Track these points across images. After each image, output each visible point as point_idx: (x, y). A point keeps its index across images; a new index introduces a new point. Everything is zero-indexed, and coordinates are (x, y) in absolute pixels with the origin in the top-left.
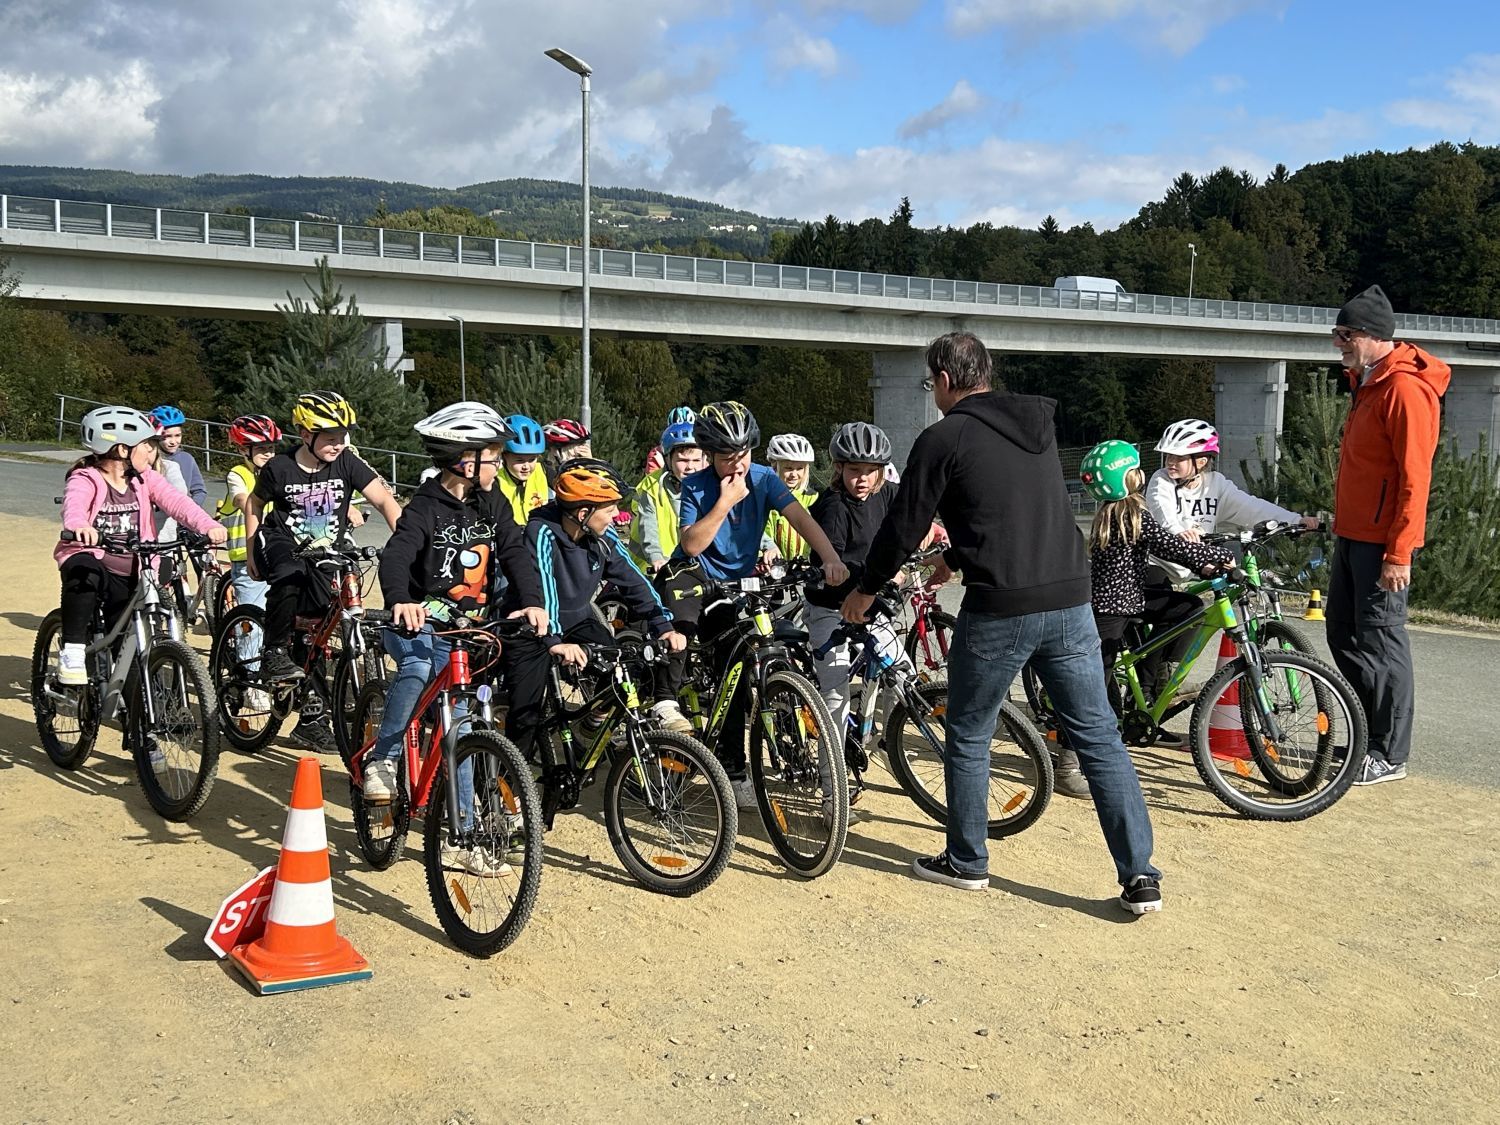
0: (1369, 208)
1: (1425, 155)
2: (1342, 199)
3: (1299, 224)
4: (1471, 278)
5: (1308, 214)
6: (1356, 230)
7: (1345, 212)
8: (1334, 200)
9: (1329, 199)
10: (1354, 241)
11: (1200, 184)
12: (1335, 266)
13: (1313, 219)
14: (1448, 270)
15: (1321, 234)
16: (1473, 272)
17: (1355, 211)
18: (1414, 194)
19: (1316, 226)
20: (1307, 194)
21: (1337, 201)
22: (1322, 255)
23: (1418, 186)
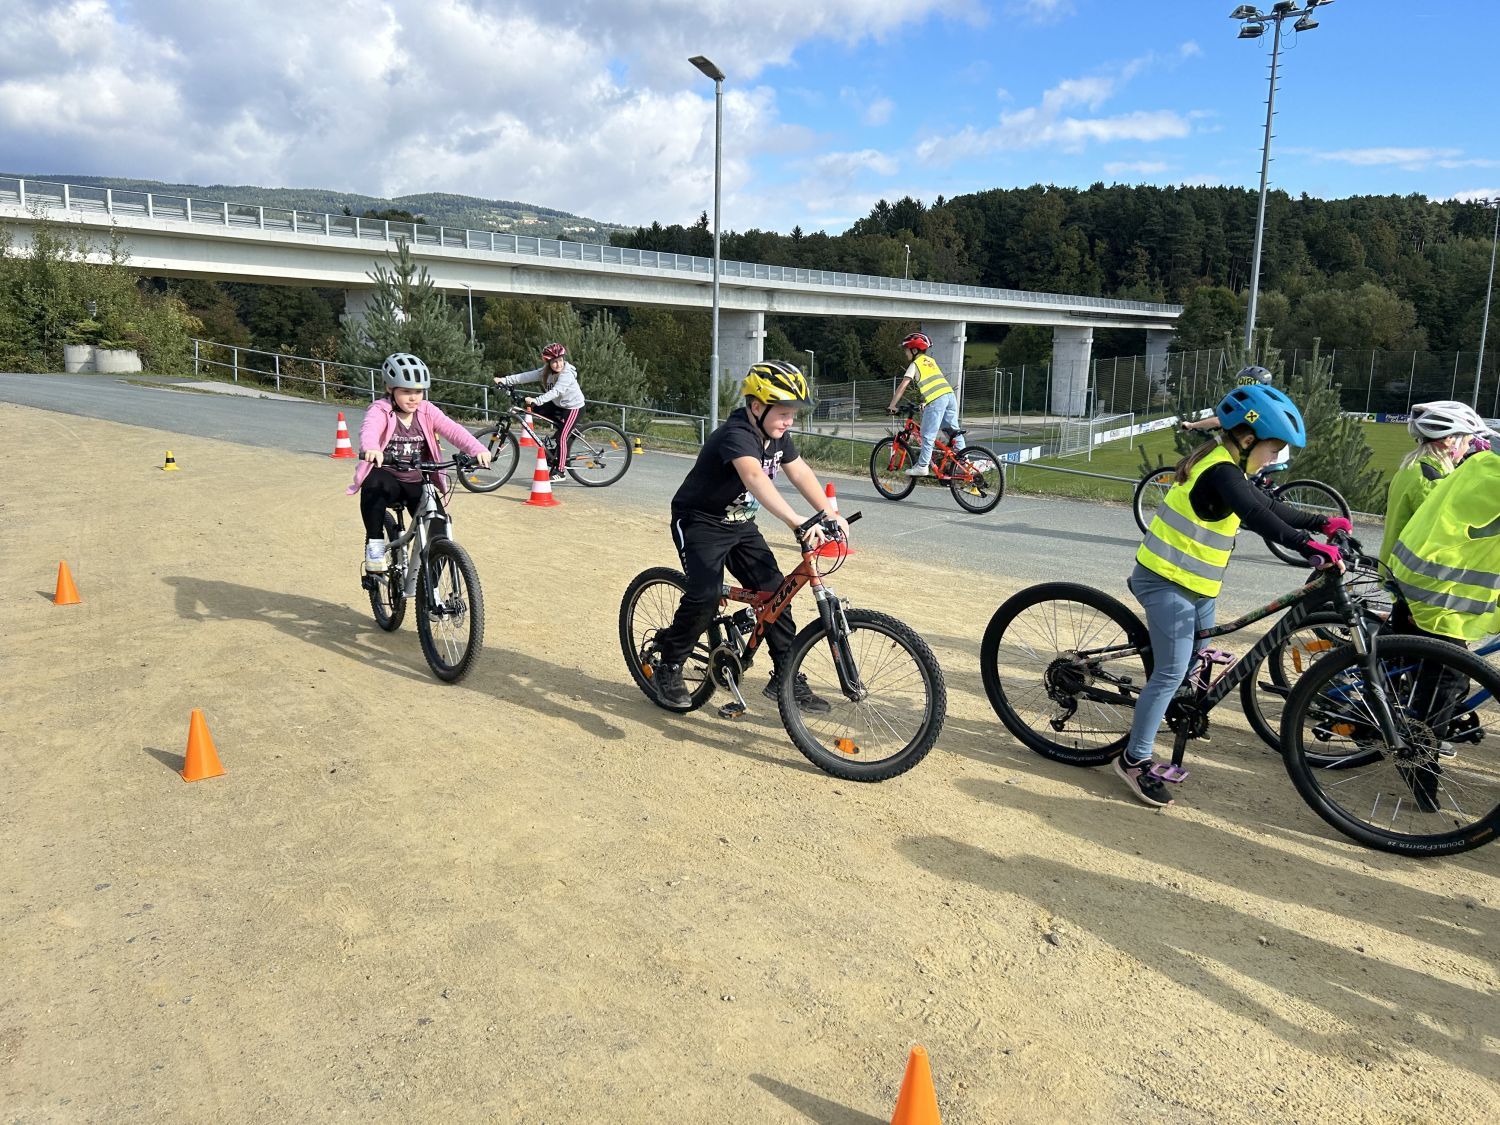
0: (995, 224)
1: (1027, 192)
2: (979, 219)
3: (953, 234)
4: (1056, 270)
5: (958, 227)
6: (987, 239)
7: (981, 227)
8: (974, 219)
9: (971, 218)
10: (986, 246)
11: (891, 207)
12: (975, 261)
13: (961, 231)
14: (1043, 265)
15: (966, 241)
16: (1058, 267)
17: (987, 226)
18: (1022, 217)
19: (963, 236)
20: (957, 215)
21: (976, 220)
22: (966, 254)
23: (1022, 211)
